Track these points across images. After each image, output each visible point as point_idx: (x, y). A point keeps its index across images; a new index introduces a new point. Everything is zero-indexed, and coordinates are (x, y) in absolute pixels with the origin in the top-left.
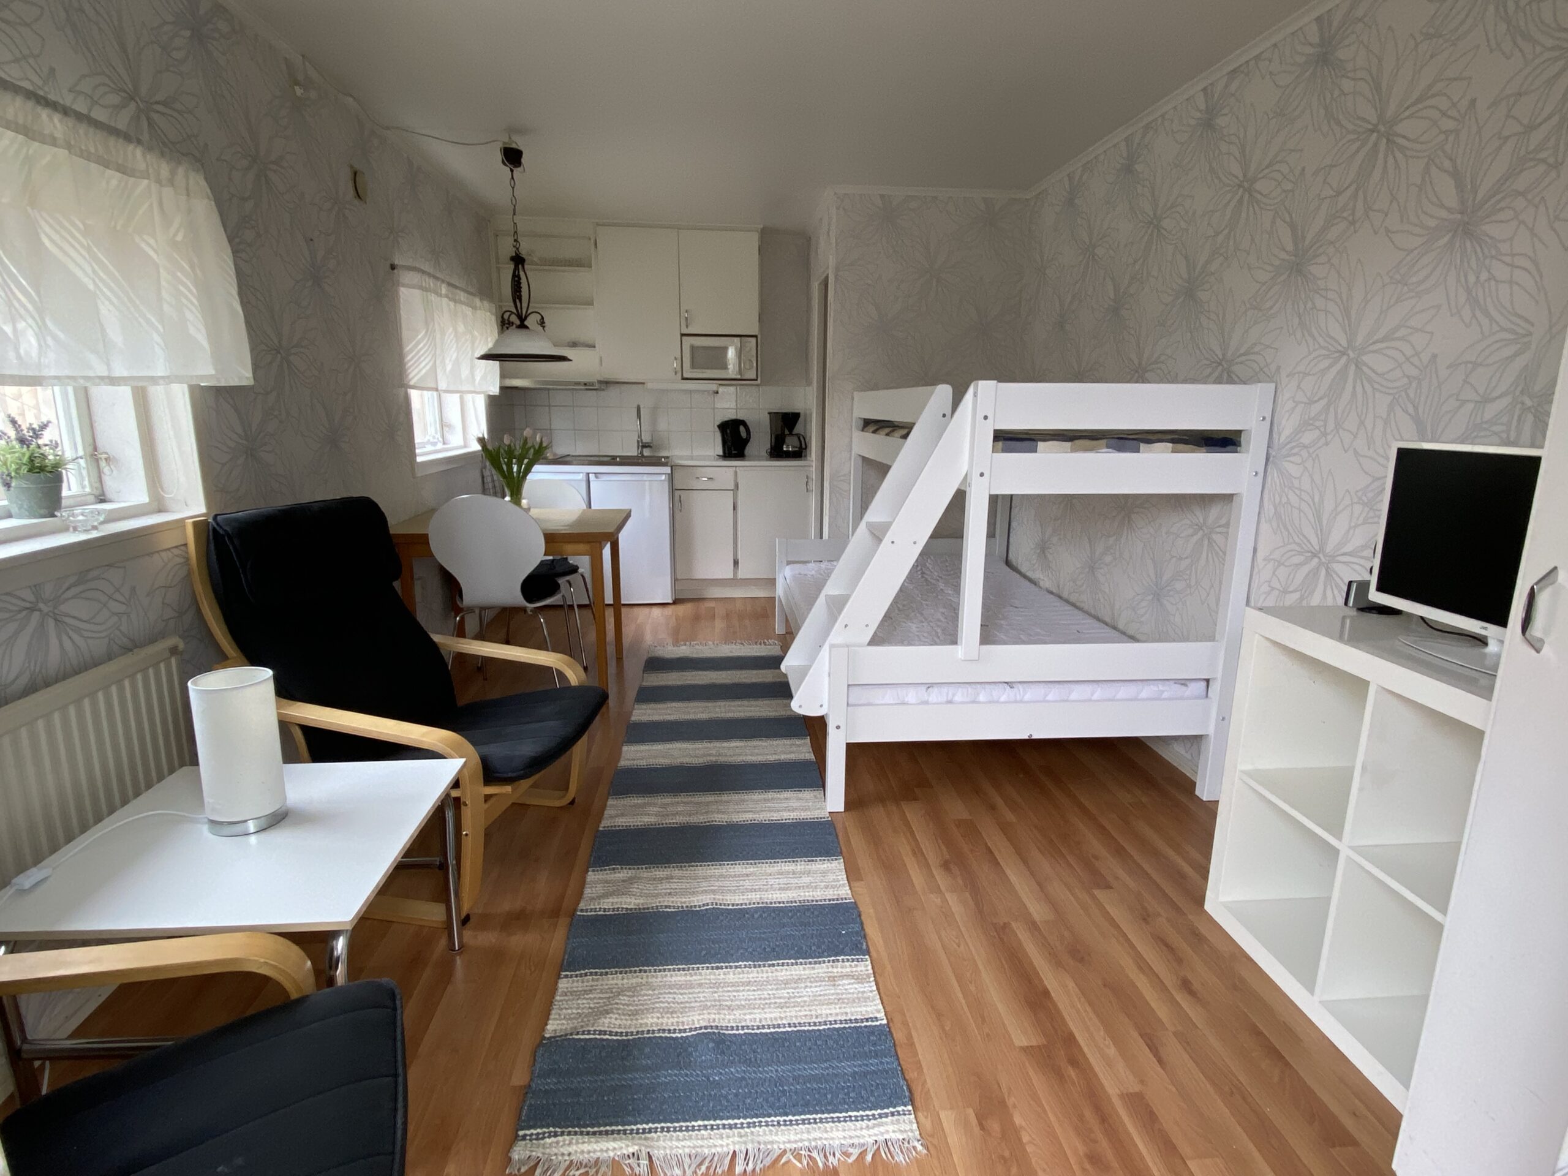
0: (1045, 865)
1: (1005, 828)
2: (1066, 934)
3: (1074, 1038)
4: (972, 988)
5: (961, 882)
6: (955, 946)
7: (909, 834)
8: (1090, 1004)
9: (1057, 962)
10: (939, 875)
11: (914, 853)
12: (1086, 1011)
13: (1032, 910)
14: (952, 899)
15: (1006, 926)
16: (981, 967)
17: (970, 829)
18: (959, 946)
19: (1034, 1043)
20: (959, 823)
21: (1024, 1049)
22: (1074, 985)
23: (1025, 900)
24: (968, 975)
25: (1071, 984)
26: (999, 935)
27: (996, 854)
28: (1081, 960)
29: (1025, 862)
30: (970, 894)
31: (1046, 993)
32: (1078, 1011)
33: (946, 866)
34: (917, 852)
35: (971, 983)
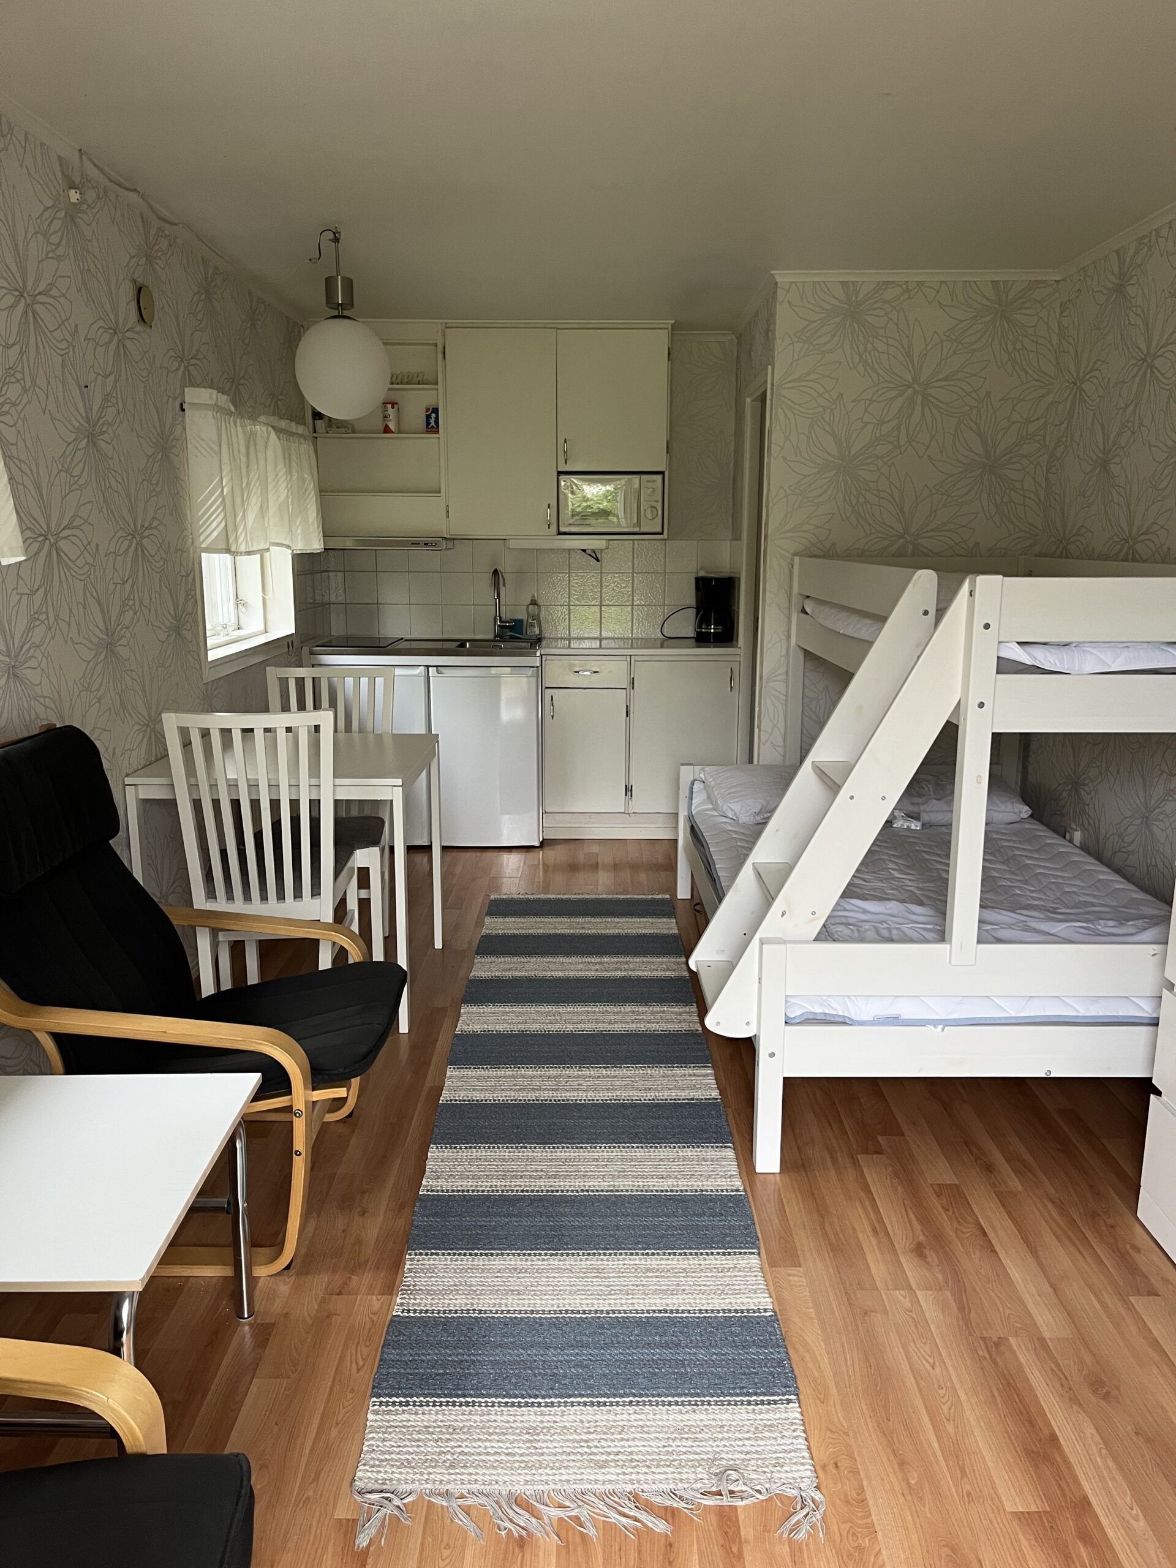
0: (1061, 1257)
1: (1005, 1199)
2: (1088, 1359)
3: (1089, 1503)
4: (950, 1427)
5: (940, 1277)
6: (928, 1366)
7: (867, 1203)
8: (1115, 1459)
9: (1073, 1400)
10: (910, 1266)
11: (875, 1231)
12: (1108, 1468)
13: (1039, 1320)
14: (926, 1300)
15: (999, 1343)
16: (963, 1397)
17: (955, 1197)
18: (933, 1369)
19: (1034, 1509)
20: (941, 1190)
21: (1018, 1516)
22: (1094, 1431)
23: (1031, 1307)
24: (945, 1408)
25: (1090, 1430)
26: (990, 1355)
27: (991, 1235)
28: (1106, 1396)
29: (1034, 1252)
30: (953, 1295)
31: (1054, 1439)
32: (1097, 1467)
33: (919, 1250)
34: (879, 1229)
35: (948, 1420)
